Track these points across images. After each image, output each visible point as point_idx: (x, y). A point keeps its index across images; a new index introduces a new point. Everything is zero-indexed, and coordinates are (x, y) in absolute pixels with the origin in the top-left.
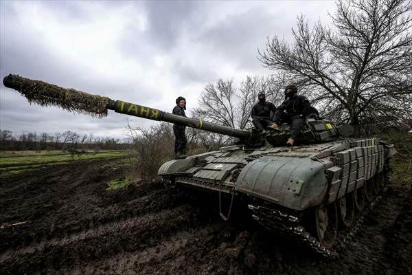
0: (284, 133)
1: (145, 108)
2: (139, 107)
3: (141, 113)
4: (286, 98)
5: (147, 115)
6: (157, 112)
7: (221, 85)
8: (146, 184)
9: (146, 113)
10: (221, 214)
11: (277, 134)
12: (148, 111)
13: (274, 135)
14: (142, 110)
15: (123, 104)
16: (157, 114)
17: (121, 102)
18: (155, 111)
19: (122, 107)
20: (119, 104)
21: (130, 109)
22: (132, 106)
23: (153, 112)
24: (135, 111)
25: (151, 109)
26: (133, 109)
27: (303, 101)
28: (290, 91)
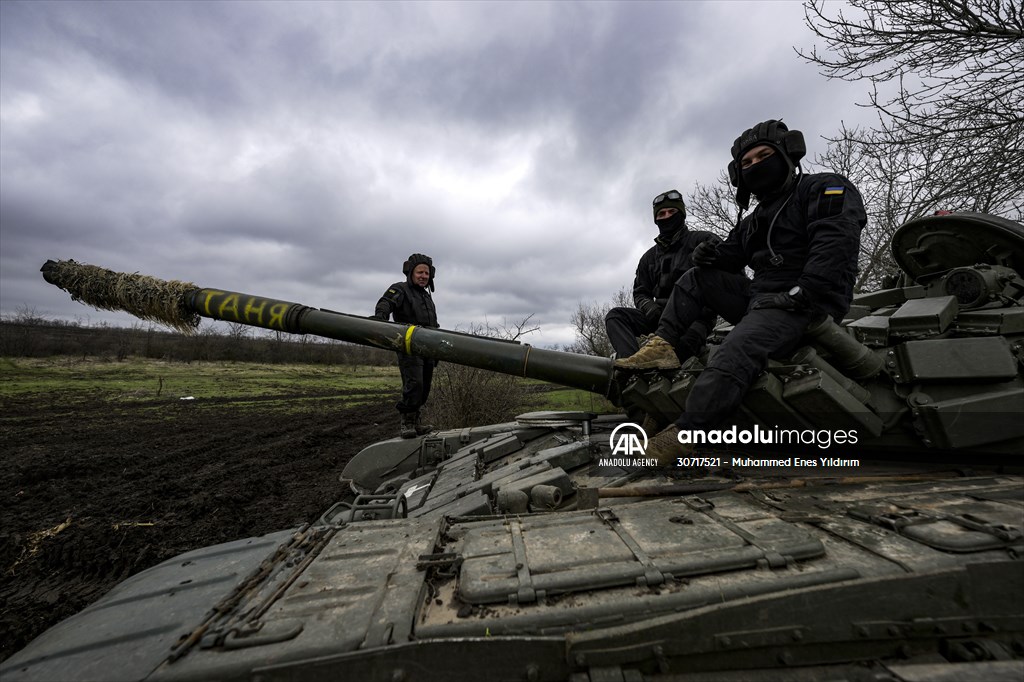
1: (257, 303)
2: (245, 302)
5: (260, 319)
6: (283, 311)
9: (257, 314)
12: (260, 311)
14: (249, 308)
15: (209, 296)
16: (280, 317)
17: (207, 293)
18: (278, 309)
19: (207, 304)
20: (201, 299)
21: (222, 307)
22: (227, 302)
23: (271, 312)
24: (232, 313)
26: (228, 309)
27: (813, 207)
28: (759, 155)
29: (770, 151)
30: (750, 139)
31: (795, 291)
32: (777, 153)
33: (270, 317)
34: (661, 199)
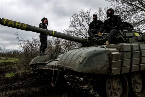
0: (105, 38)
1: (19, 23)
2: (15, 22)
3: (16, 26)
4: (108, 17)
5: (20, 27)
6: (26, 25)
7: (83, 14)
8: (26, 74)
9: (19, 26)
10: (52, 84)
11: (101, 39)
12: (20, 25)
13: (100, 40)
14: (17, 24)
15: (5, 20)
16: (25, 26)
17: (4, 19)
18: (25, 25)
19: (5, 22)
20: (3, 20)
21: (9, 23)
22: (10, 22)
23: (23, 25)
24: (12, 25)
25: (22, 24)
26: (11, 23)
27: (117, 18)
28: (110, 12)
29: (111, 12)
30: (108, 10)
31: (116, 27)
32: (112, 12)
33: (23, 26)
34: (94, 15)
